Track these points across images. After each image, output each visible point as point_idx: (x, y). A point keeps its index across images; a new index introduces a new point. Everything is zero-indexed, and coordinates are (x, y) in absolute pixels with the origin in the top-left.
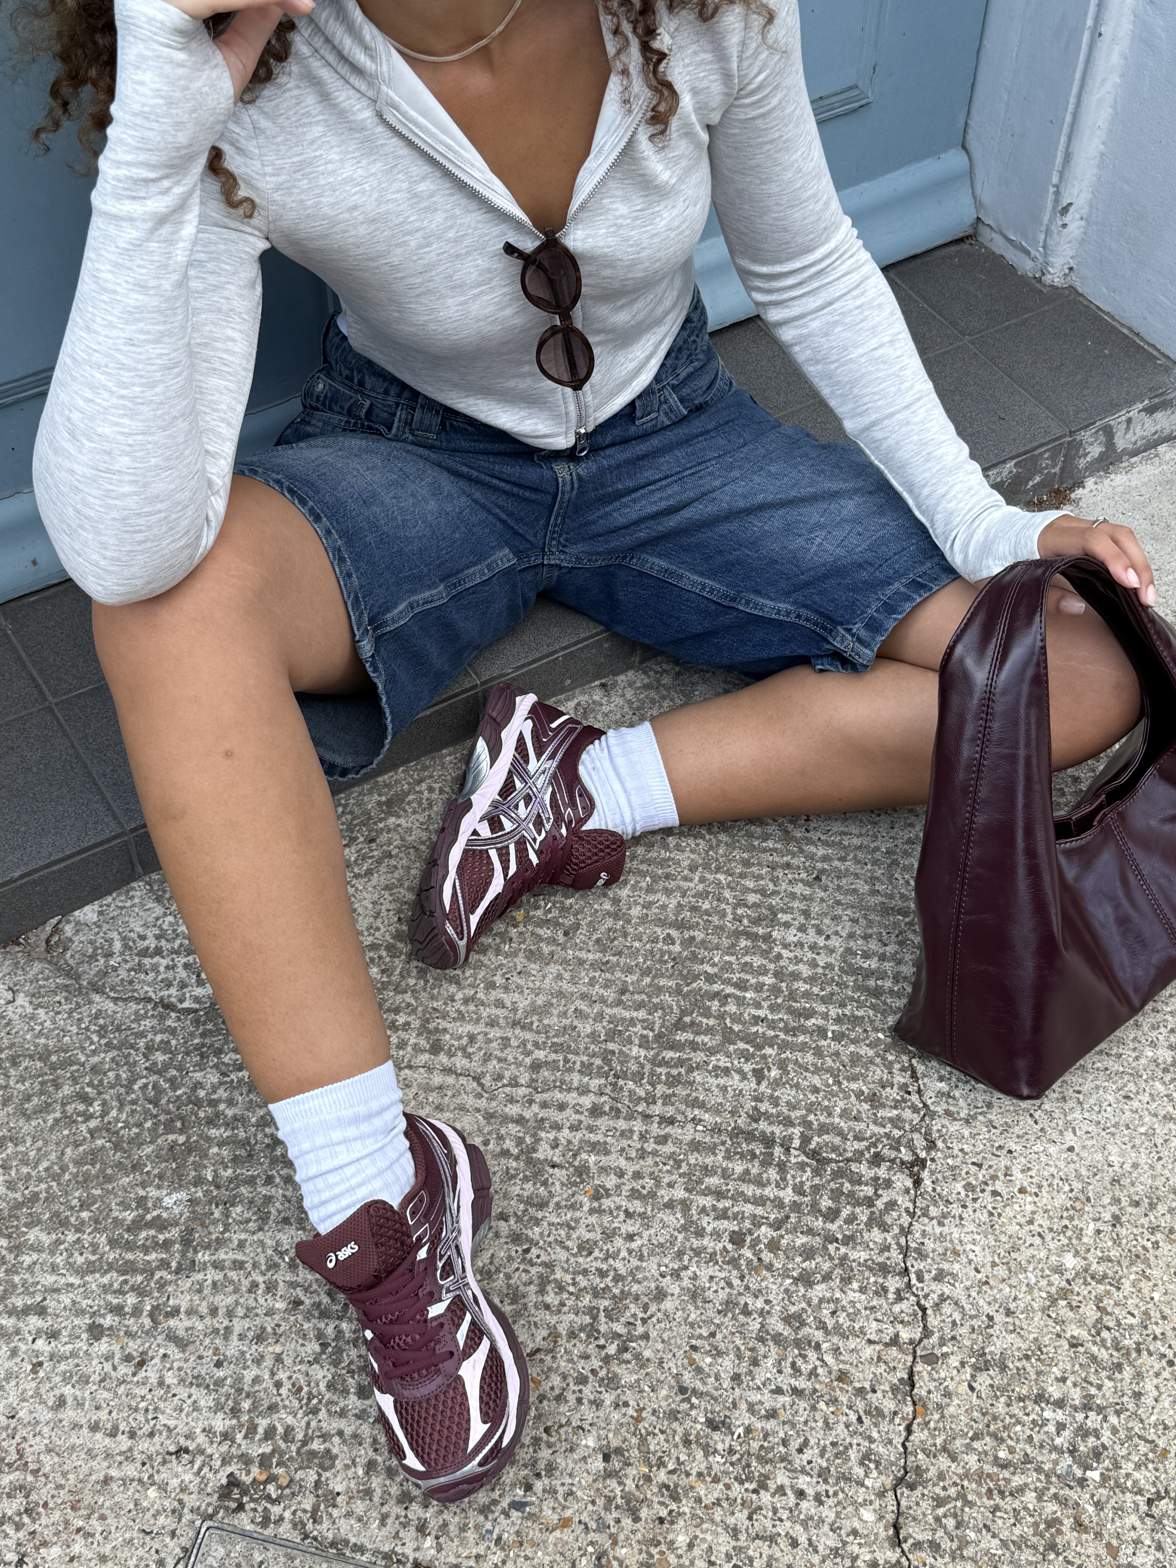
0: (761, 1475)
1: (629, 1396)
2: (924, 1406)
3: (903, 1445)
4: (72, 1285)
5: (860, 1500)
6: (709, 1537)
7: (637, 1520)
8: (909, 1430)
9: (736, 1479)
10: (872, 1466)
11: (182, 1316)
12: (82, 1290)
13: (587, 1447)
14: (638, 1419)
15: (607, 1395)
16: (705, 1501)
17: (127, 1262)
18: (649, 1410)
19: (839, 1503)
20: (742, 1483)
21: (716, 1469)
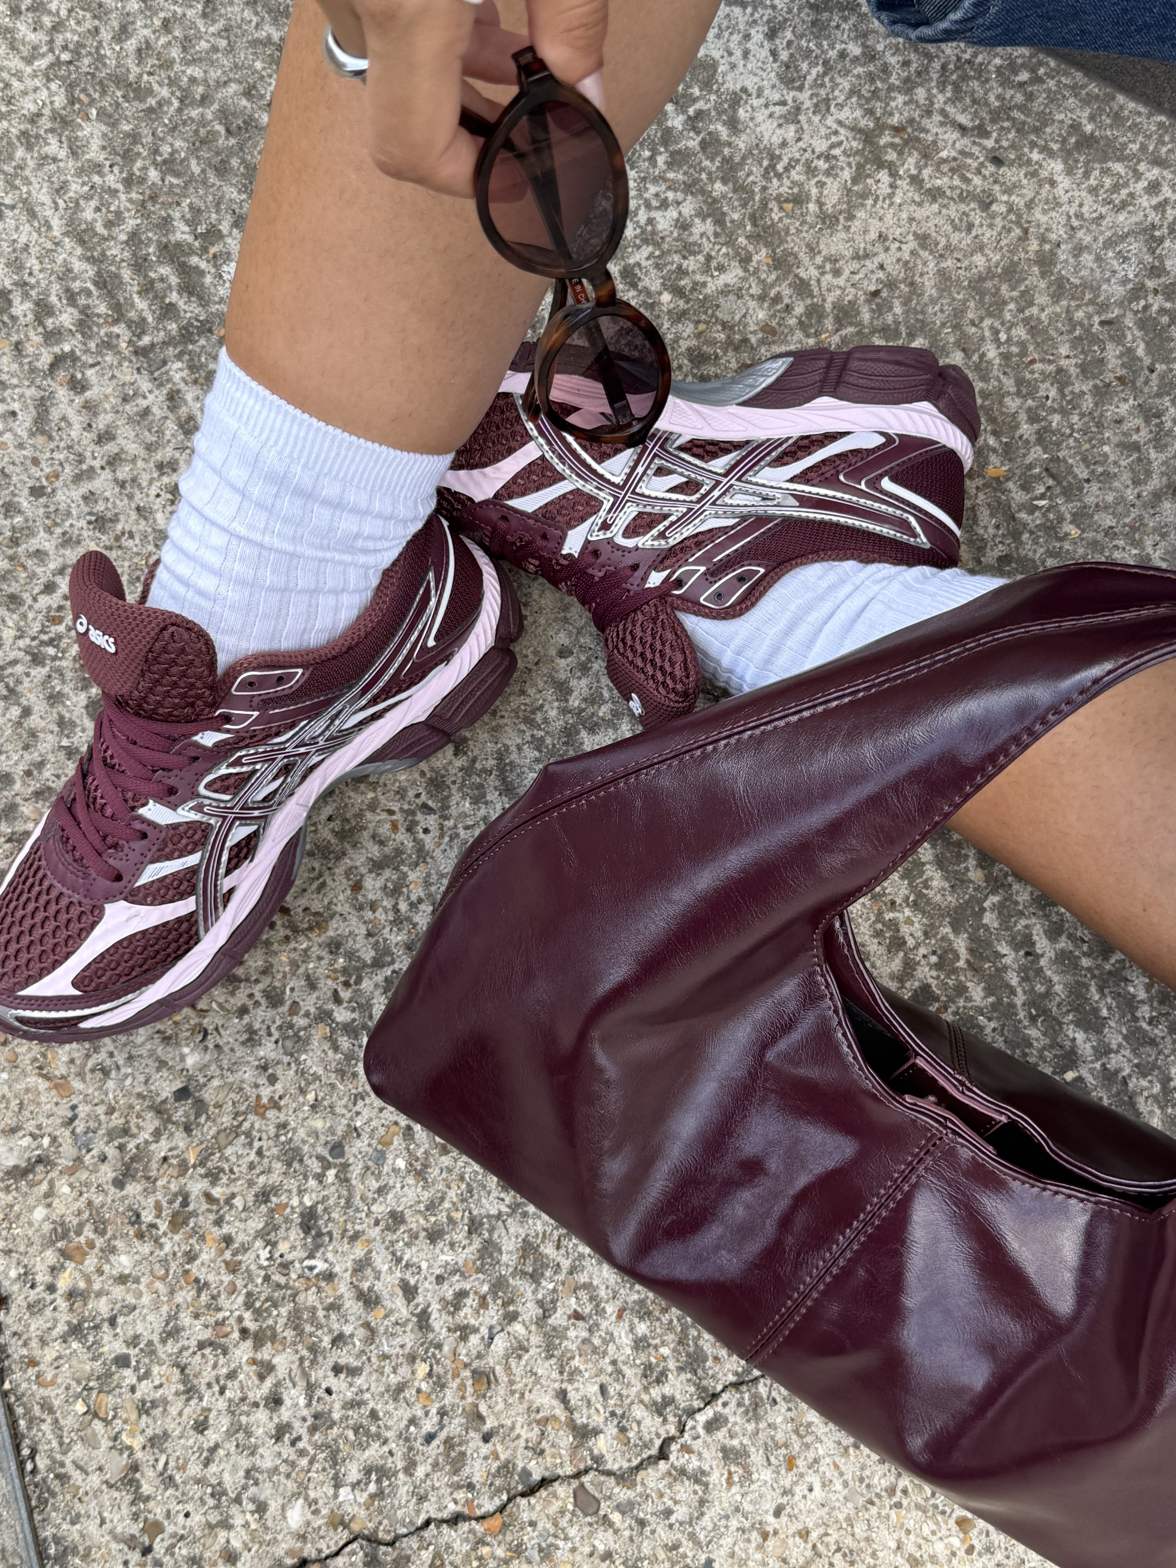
0: (272, 1329)
1: (287, 1077)
2: (505, 1526)
3: (427, 1523)
4: (49, 228)
5: (312, 1494)
6: (146, 1300)
7: (119, 1184)
8: (455, 1520)
9: (249, 1295)
10: (372, 1488)
11: (78, 400)
12: (49, 245)
13: (183, 1058)
14: (259, 1109)
15: (271, 1046)
16: (195, 1269)
17: (117, 276)
18: (282, 1118)
19: (293, 1464)
20: (248, 1305)
21: (247, 1259)
